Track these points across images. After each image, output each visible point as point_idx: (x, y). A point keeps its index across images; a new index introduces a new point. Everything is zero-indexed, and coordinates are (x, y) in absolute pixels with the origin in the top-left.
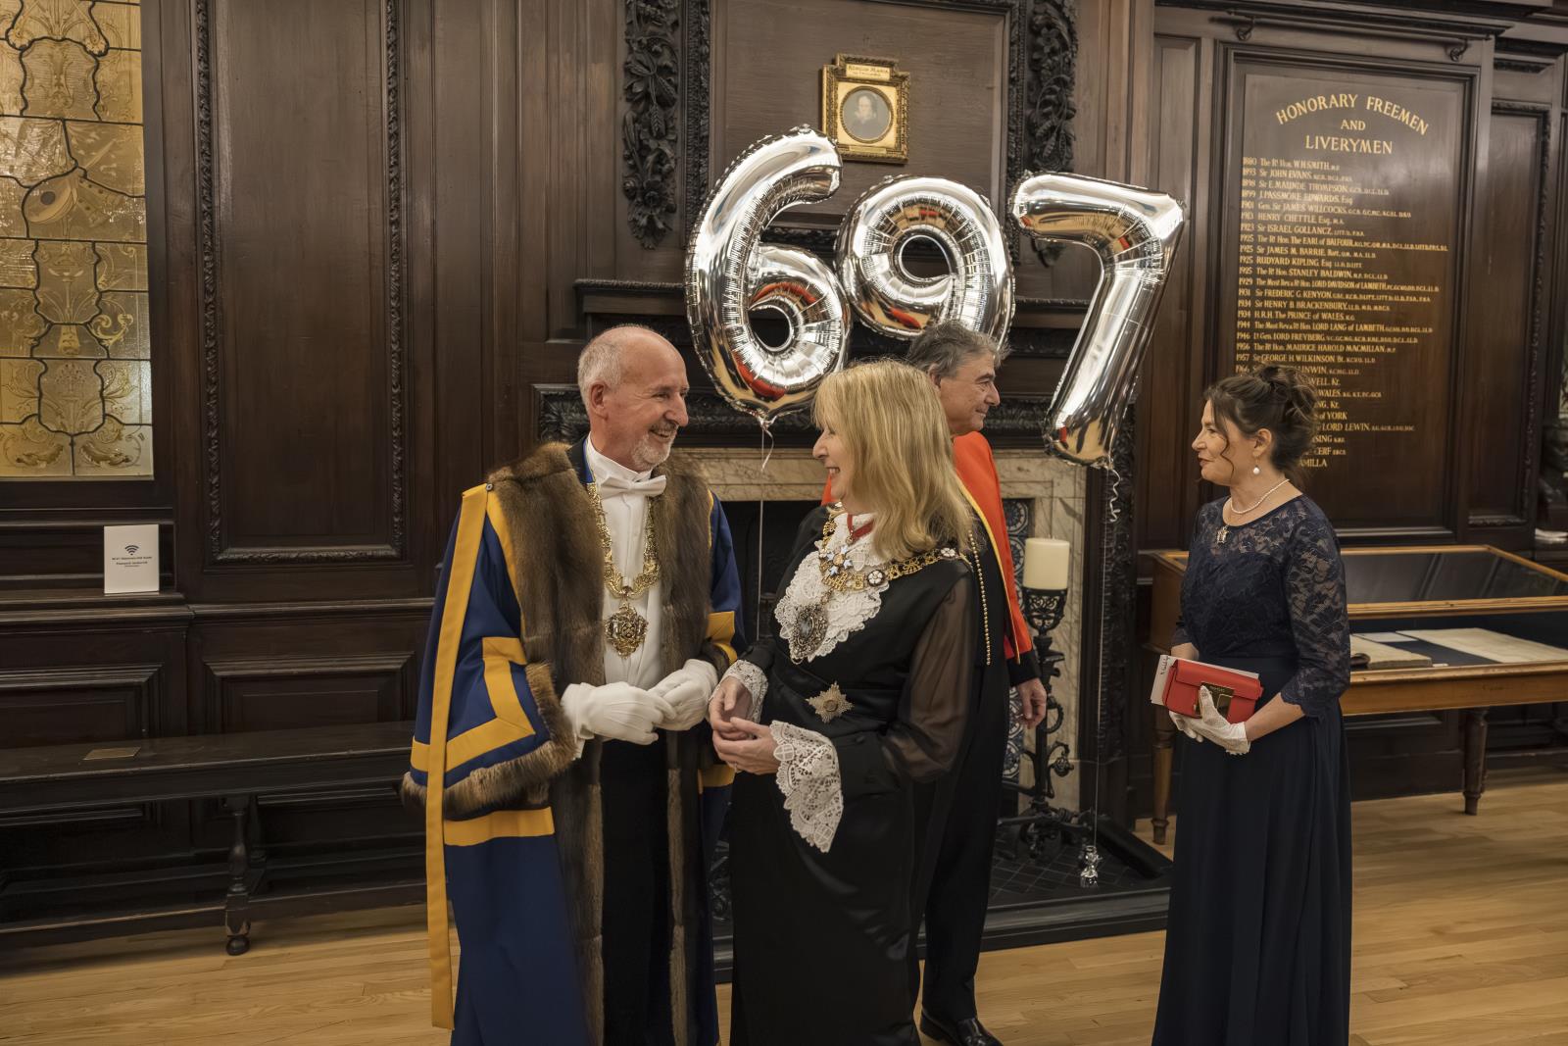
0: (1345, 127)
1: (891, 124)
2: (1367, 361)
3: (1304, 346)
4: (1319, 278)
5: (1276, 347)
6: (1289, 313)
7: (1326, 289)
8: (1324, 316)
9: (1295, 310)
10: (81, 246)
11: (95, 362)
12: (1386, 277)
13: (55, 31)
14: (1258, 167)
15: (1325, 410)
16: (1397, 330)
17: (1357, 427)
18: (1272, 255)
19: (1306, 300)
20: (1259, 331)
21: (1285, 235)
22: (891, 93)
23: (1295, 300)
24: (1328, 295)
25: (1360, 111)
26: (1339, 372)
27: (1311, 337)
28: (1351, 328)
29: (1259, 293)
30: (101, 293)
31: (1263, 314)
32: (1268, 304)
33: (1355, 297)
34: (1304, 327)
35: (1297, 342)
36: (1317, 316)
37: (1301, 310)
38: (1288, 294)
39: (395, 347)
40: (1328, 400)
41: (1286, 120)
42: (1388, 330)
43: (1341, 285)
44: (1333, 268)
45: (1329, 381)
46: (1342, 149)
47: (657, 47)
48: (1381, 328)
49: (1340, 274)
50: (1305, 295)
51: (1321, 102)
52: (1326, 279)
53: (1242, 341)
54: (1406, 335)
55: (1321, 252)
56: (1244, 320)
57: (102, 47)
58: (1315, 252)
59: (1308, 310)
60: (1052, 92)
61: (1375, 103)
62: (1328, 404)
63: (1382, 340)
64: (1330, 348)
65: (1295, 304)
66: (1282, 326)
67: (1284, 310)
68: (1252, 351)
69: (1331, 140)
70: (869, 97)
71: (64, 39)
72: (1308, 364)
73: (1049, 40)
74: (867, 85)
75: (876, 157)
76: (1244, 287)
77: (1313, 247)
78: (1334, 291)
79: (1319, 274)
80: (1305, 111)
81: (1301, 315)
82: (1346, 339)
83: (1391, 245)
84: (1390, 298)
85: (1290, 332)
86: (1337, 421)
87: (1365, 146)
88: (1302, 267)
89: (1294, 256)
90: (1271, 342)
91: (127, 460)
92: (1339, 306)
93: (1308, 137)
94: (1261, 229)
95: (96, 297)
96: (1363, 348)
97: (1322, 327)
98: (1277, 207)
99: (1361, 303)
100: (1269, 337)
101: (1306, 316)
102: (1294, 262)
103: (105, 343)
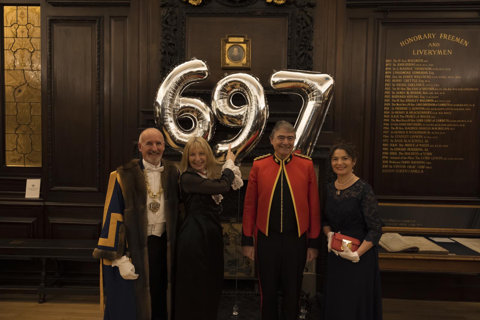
0: (430, 46)
1: (245, 56)
2: (441, 133)
3: (412, 128)
4: (419, 102)
5: (400, 128)
6: (406, 116)
7: (422, 107)
8: (421, 117)
9: (409, 114)
10: (27, 103)
11: (29, 135)
12: (449, 101)
13: (22, 46)
14: (392, 63)
15: (422, 152)
16: (455, 121)
17: (437, 158)
18: (398, 95)
19: (413, 111)
20: (393, 123)
21: (404, 87)
22: (244, 46)
23: (409, 111)
24: (423, 109)
25: (437, 40)
26: (428, 137)
27: (415, 124)
28: (434, 121)
29: (393, 109)
30: (32, 116)
31: (395, 116)
32: (396, 112)
33: (435, 109)
34: (412, 120)
35: (409, 126)
36: (418, 117)
37: (411, 115)
38: (406, 109)
39: (98, 130)
40: (424, 148)
41: (404, 45)
42: (451, 121)
43: (429, 105)
44: (425, 99)
45: (424, 141)
46: (429, 54)
47: (168, 37)
48: (448, 121)
49: (429, 101)
50: (413, 109)
51: (420, 37)
52: (423, 103)
53: (386, 126)
54: (459, 123)
55: (420, 93)
56: (386, 118)
57: (33, 50)
58: (417, 93)
59: (415, 114)
60: (304, 41)
61: (444, 36)
62: (424, 149)
63: (448, 125)
64: (424, 128)
65: (409, 113)
66: (403, 120)
67: (403, 115)
68: (390, 130)
69: (424, 51)
70: (237, 48)
71: (24, 49)
72: (414, 135)
73: (302, 23)
74: (236, 44)
75: (239, 67)
76: (386, 106)
77: (416, 91)
78: (425, 107)
79: (419, 101)
80: (413, 41)
81: (411, 117)
82: (431, 125)
83: (452, 89)
84: (452, 109)
85: (406, 123)
86: (428, 156)
87: (439, 52)
88: (411, 99)
89: (408, 95)
90: (398, 126)
91: (37, 161)
92: (428, 113)
93: (414, 51)
94: (394, 85)
95: (30, 117)
96: (439, 128)
97: (420, 120)
98: (400, 77)
99: (438, 111)
100: (397, 125)
101: (413, 117)
102: (408, 97)
103: (32, 130)
